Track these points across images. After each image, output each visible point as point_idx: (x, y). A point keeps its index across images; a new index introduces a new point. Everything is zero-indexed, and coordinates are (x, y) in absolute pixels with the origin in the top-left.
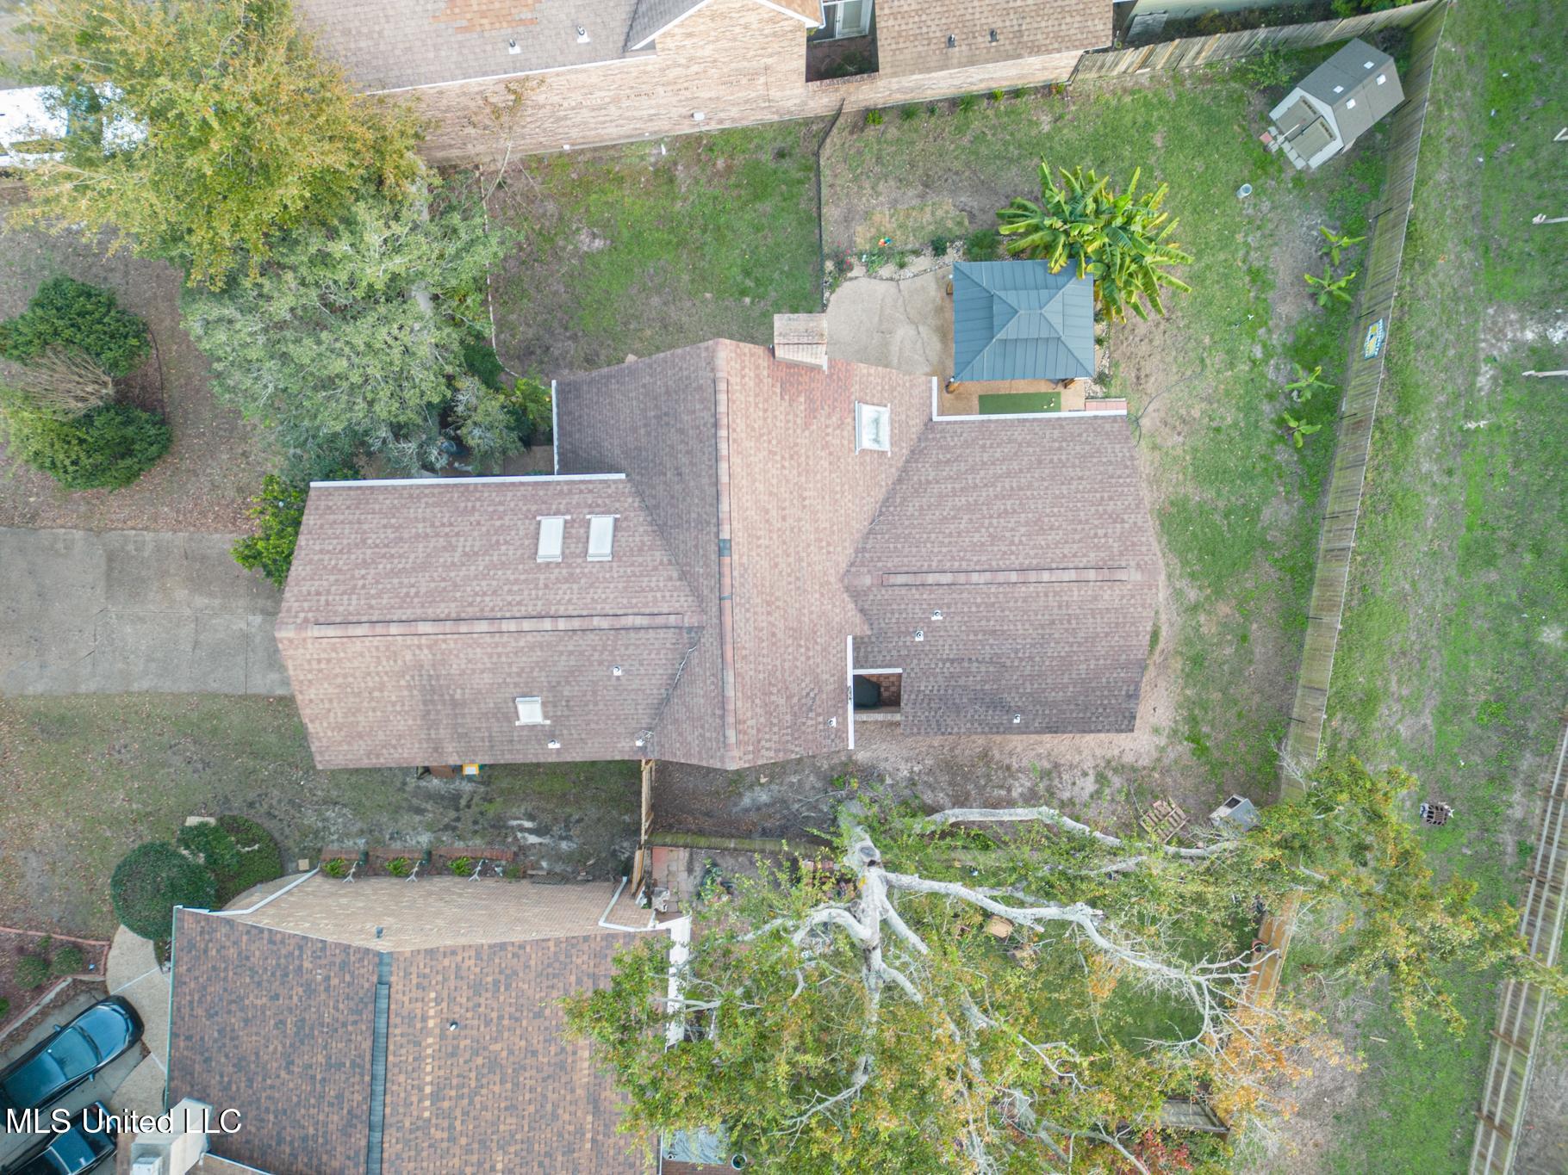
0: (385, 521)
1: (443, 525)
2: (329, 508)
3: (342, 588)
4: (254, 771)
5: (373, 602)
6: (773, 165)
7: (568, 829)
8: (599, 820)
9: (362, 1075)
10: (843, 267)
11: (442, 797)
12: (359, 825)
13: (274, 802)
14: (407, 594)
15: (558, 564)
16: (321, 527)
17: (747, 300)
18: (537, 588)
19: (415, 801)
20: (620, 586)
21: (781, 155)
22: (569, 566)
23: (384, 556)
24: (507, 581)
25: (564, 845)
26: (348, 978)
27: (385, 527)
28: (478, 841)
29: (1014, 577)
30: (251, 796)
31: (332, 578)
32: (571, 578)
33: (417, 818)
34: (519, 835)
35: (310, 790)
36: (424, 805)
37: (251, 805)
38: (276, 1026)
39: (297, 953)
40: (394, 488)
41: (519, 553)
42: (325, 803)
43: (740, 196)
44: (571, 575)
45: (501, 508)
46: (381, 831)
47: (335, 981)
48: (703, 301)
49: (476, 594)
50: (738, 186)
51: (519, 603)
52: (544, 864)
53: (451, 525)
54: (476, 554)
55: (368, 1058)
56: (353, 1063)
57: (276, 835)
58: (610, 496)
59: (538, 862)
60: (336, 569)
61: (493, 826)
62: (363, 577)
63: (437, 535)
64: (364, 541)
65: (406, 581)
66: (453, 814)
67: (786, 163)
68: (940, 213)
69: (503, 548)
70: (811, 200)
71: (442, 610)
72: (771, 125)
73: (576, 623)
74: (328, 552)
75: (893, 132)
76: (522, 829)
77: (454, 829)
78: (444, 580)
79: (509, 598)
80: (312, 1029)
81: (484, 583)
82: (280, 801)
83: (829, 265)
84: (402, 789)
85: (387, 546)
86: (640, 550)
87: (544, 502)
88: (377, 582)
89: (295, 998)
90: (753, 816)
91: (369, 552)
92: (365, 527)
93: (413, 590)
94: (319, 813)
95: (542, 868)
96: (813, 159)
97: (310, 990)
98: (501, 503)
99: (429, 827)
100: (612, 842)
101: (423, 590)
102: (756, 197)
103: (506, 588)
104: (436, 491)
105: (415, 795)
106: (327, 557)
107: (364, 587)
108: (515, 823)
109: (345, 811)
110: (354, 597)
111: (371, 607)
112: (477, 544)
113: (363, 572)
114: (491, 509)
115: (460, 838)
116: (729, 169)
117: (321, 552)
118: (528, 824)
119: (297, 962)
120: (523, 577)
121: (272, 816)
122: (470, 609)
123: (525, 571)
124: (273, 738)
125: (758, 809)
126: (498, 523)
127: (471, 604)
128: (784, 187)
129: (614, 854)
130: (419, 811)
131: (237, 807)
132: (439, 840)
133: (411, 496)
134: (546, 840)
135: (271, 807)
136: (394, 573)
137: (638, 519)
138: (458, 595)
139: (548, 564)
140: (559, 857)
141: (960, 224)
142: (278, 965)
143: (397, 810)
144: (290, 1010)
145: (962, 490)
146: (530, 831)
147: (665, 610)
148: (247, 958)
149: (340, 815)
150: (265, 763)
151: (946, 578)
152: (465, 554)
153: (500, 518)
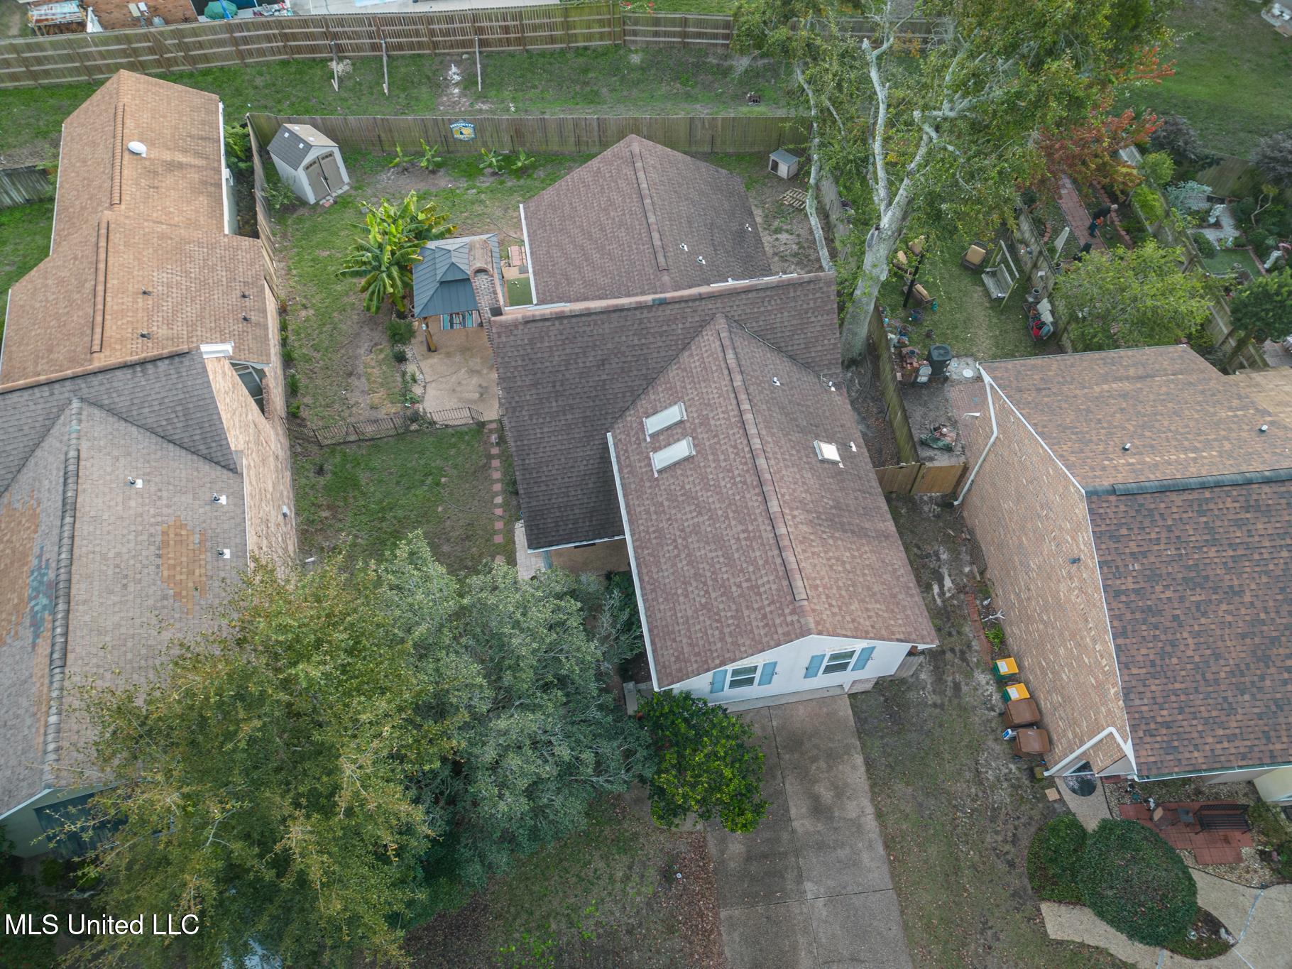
0: (682, 599)
1: (676, 547)
2: (677, 658)
3: (754, 598)
4: (974, 867)
5: (761, 562)
6: (329, 476)
7: (928, 556)
8: (912, 532)
9: (1207, 501)
10: (415, 418)
11: (936, 668)
12: (991, 743)
13: (1000, 838)
14: (746, 539)
15: (694, 438)
16: (698, 654)
17: (443, 480)
18: (718, 443)
19: (949, 693)
20: (703, 385)
21: (320, 471)
22: (694, 430)
23: (716, 580)
24: (718, 467)
25: (944, 557)
26: (1124, 531)
27: (686, 596)
28: (966, 629)
29: (647, 201)
30: (1002, 867)
31: (746, 613)
32: (705, 422)
33: (964, 688)
34: (948, 595)
35: (974, 801)
36: (950, 684)
37: (1011, 864)
38: (1204, 614)
39: (1124, 598)
40: (647, 609)
41: (689, 473)
42: (981, 783)
43: (354, 497)
44: (701, 424)
45: (652, 509)
46: (989, 721)
47: (1133, 546)
48: (445, 510)
49: (734, 484)
50: (345, 499)
51: (735, 447)
52: (967, 570)
53: (675, 541)
54: (697, 506)
55: (1186, 496)
56: (1202, 513)
57: (1033, 830)
58: (628, 435)
59: (967, 575)
60: (738, 616)
61: (949, 619)
62: (739, 586)
63: (686, 547)
64: (704, 606)
65: (734, 547)
66: (949, 656)
67: (327, 467)
68: (373, 363)
69: (687, 487)
70: (359, 447)
71: (754, 501)
72: (294, 480)
73: (743, 397)
74: (722, 632)
75: (308, 400)
76: (942, 593)
77: (963, 653)
78: (727, 517)
79: (732, 456)
80: (1188, 568)
81: (723, 483)
82: (997, 833)
83: (414, 427)
84: (942, 706)
85: (705, 583)
86: (671, 389)
87: (642, 480)
88: (742, 571)
89: (1169, 594)
90: (872, 421)
91: (713, 595)
92: (690, 613)
93: (742, 536)
94: (992, 787)
95: (971, 571)
96: (325, 449)
97: (1153, 576)
98: (648, 512)
99: (969, 675)
100: (928, 519)
101: (740, 528)
102: (356, 485)
103: (723, 464)
104: (644, 571)
105: (943, 693)
106: (726, 630)
107: (748, 580)
108: (939, 601)
109: (982, 761)
110: (760, 582)
111: (766, 562)
112: (688, 509)
113: (734, 589)
114: (654, 517)
115: (969, 646)
116: (329, 507)
117: (722, 639)
118: (936, 589)
119: (1133, 597)
120: (711, 457)
121: (1015, 841)
122: (749, 481)
123: (706, 459)
124: (933, 850)
125: (864, 419)
126: (666, 503)
127: (744, 483)
128: (348, 466)
129: (938, 517)
130: (957, 687)
131: (1019, 880)
132: (978, 664)
133: (653, 590)
134: (945, 571)
135: (1004, 841)
136: (730, 562)
137: (643, 403)
138: (737, 498)
139: (695, 446)
140: (956, 559)
141: (381, 351)
142: (1144, 622)
143: (963, 708)
144: (1182, 599)
145: (587, 260)
146: (941, 586)
147: (718, 343)
148: (1153, 664)
149: (988, 765)
150: (962, 856)
151: (656, 235)
152: (700, 514)
153: (662, 504)
